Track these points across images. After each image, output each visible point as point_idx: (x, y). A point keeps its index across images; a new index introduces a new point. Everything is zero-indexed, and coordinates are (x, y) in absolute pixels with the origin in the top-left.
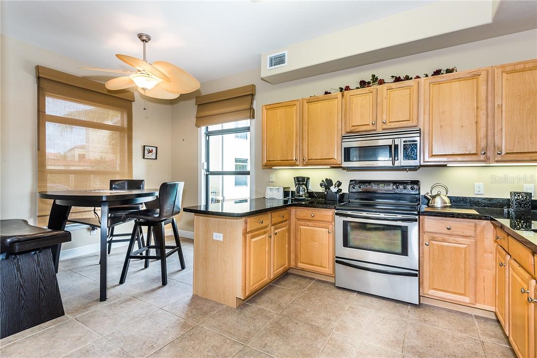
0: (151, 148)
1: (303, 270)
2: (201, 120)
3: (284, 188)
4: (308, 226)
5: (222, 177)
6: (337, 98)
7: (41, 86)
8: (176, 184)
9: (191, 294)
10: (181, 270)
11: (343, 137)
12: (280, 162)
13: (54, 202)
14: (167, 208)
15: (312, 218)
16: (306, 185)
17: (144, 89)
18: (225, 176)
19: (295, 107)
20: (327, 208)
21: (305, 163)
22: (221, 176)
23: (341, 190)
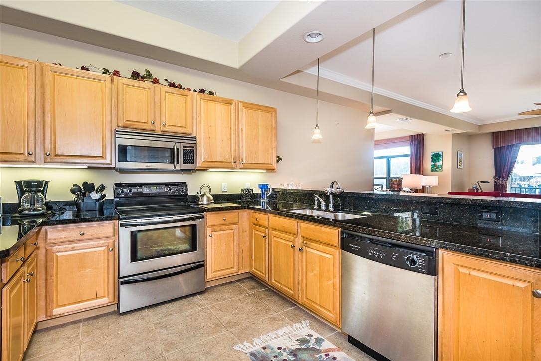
1: (62, 316)
6: (105, 81)
11: (115, 131)
15: (79, 238)
16: (44, 192)
19: (25, 70)
20: (106, 220)
21: (49, 160)
23: (105, 196)
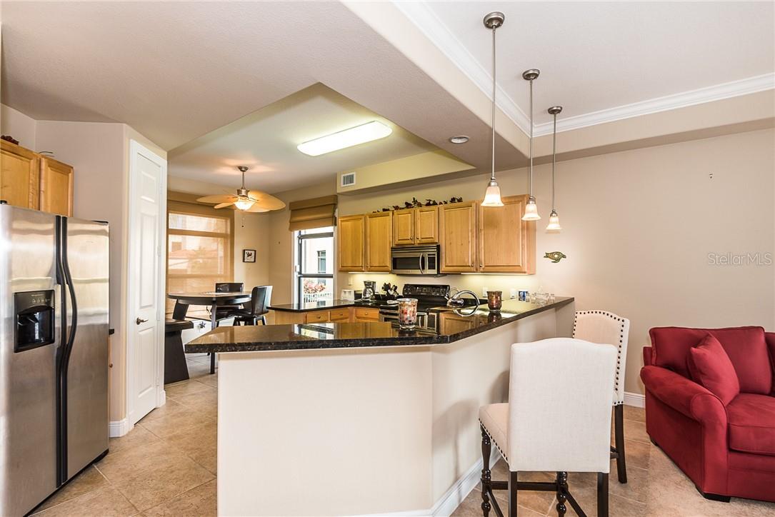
0: (250, 252)
2: (294, 225)
3: (355, 291)
8: (264, 288)
12: (351, 268)
13: (177, 301)
14: (258, 307)
15: (366, 316)
16: (373, 288)
17: (243, 210)
19: (361, 221)
21: (368, 270)
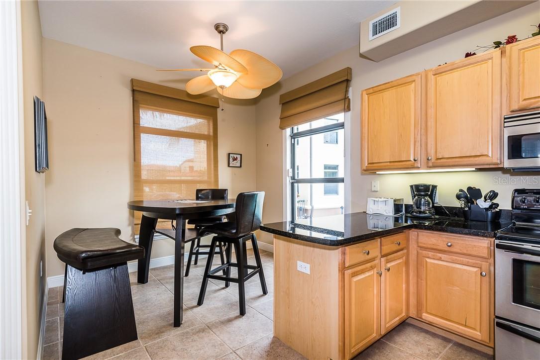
0: (235, 156)
1: (430, 324)
2: (285, 121)
3: (395, 201)
4: (440, 259)
5: (311, 186)
6: (491, 58)
7: (135, 99)
8: (254, 194)
9: (271, 335)
10: (262, 296)
11: (505, 119)
12: (388, 164)
15: (447, 249)
16: (431, 196)
17: (222, 87)
18: (314, 185)
19: (413, 84)
20: (478, 235)
21: (431, 164)
22: (309, 184)
23: (497, 205)
